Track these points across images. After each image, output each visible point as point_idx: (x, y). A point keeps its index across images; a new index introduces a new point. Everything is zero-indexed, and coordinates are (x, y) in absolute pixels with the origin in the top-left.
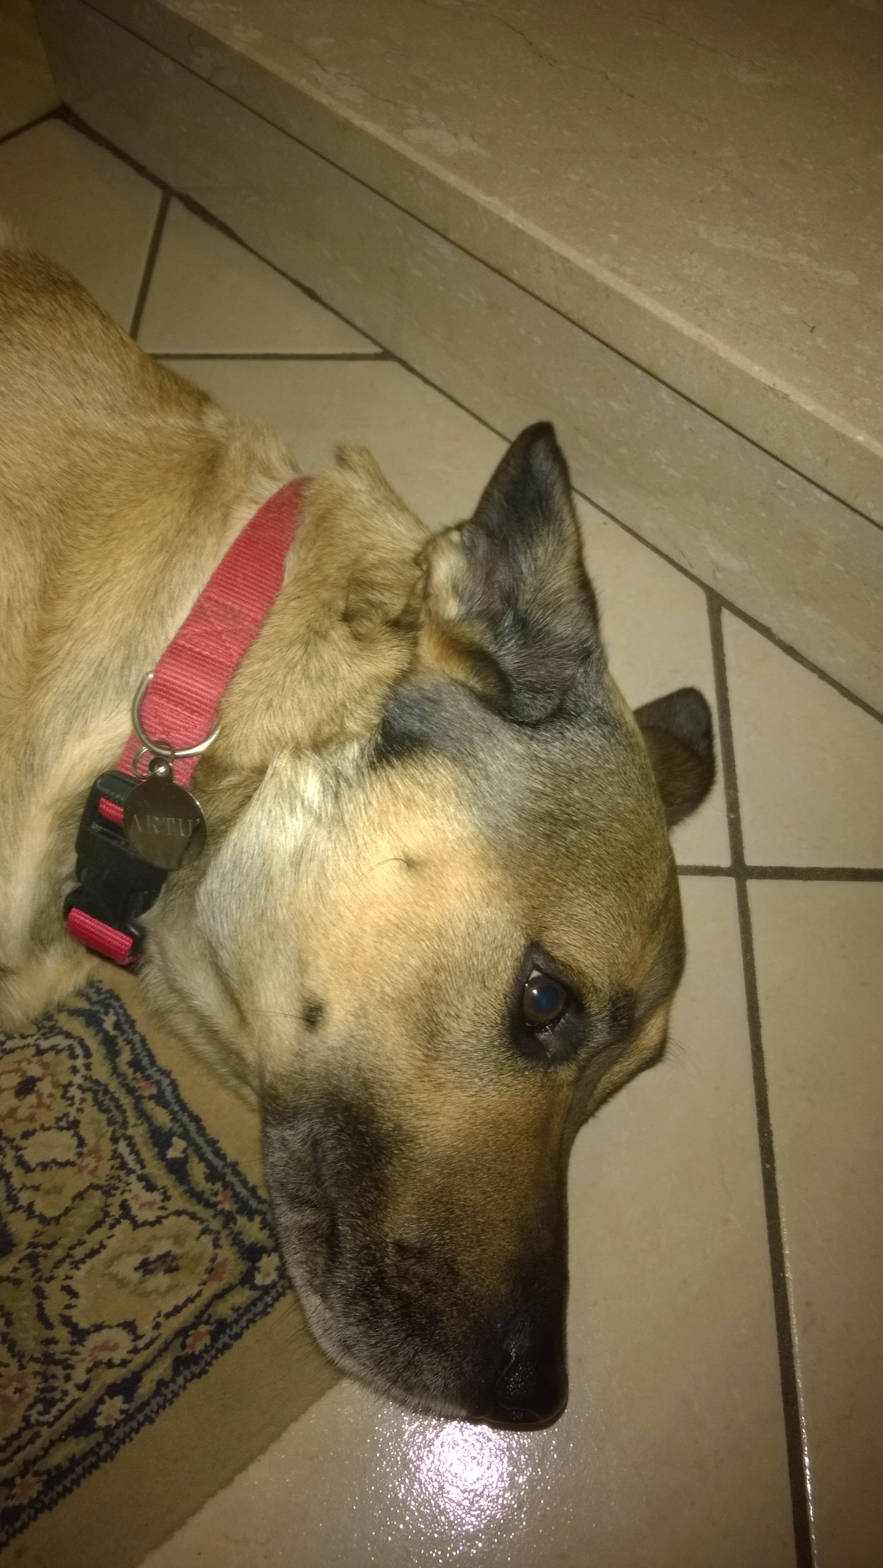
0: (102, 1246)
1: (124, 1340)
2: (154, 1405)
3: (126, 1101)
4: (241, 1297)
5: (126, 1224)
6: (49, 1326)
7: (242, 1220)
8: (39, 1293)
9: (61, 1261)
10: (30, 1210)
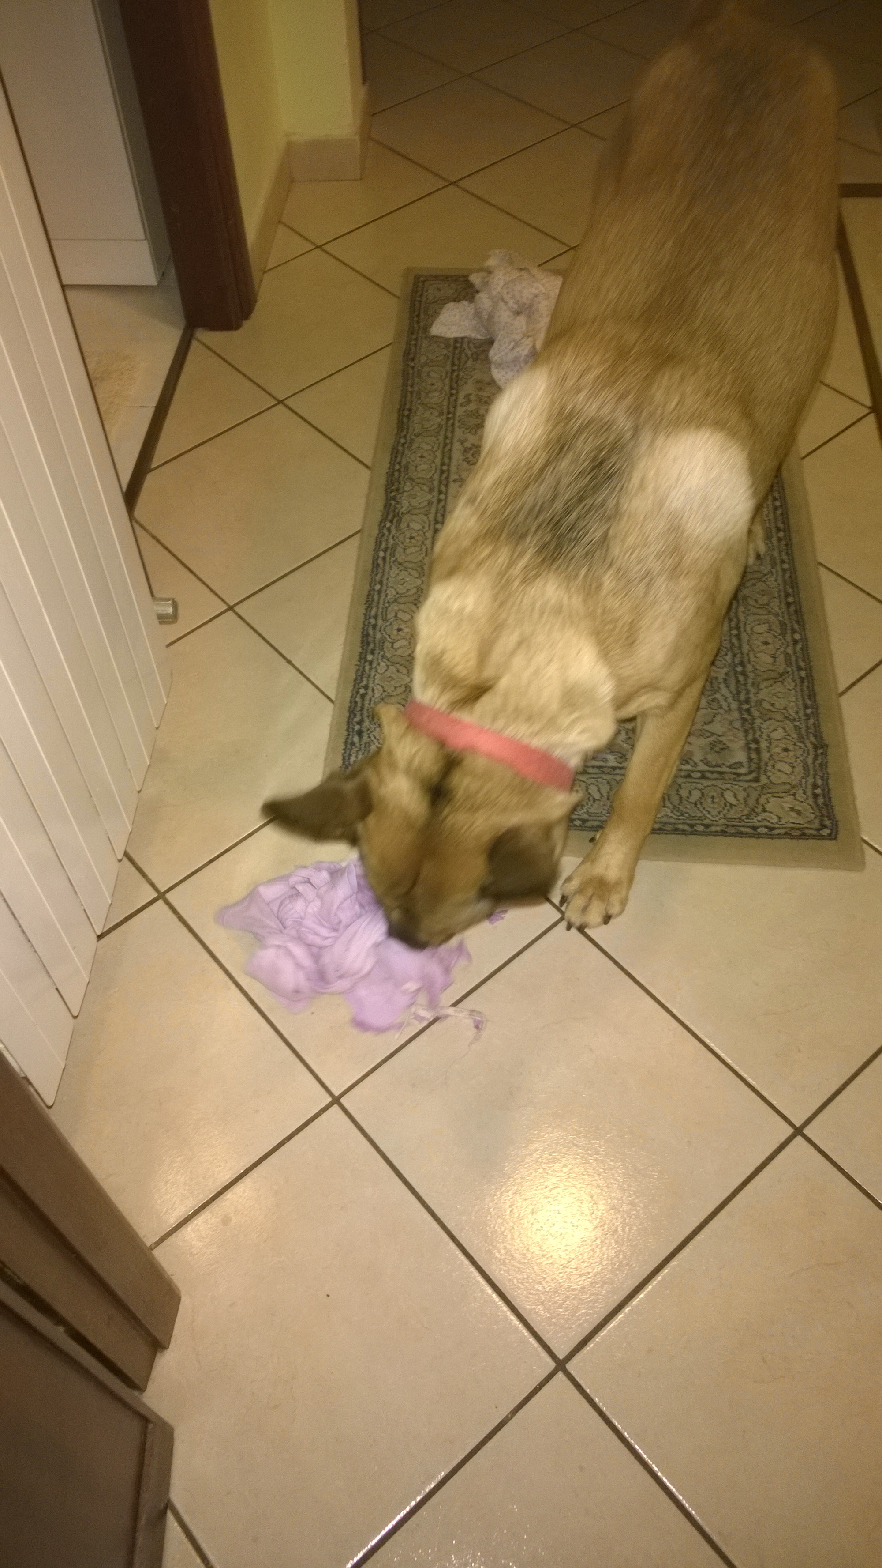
0: (782, 797)
1: (776, 820)
2: (774, 836)
3: (812, 772)
4: (815, 832)
5: (792, 797)
6: (758, 804)
7: (826, 819)
8: (760, 795)
9: (770, 793)
10: (769, 777)
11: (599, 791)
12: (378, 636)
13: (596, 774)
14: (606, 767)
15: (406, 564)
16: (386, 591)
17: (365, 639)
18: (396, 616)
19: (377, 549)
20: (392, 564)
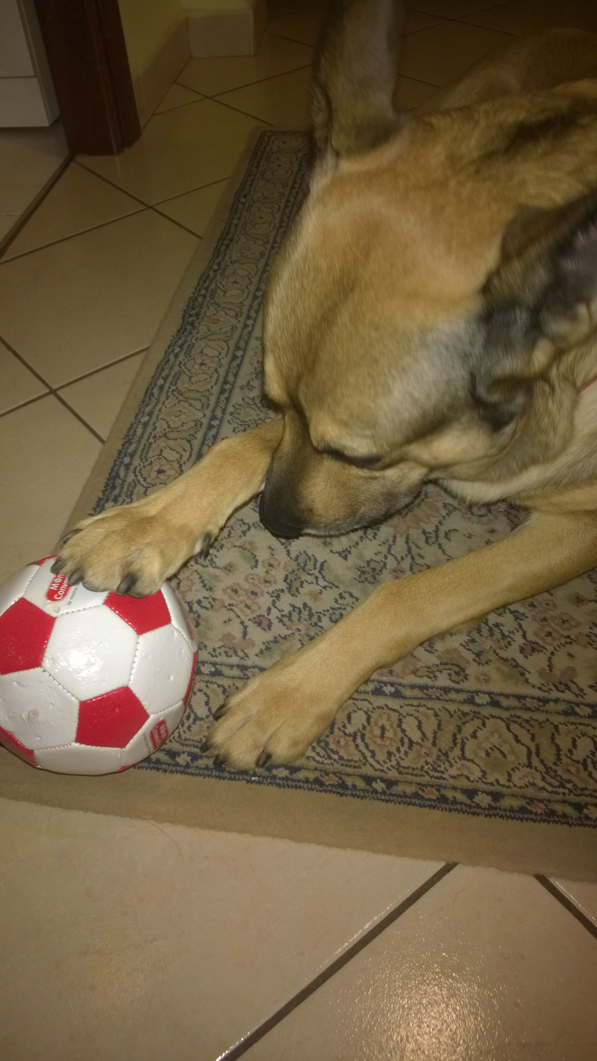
11: (420, 727)
12: (131, 477)
13: (416, 698)
14: (432, 687)
15: (187, 395)
16: (154, 424)
17: (111, 481)
18: (160, 454)
19: (156, 377)
20: (169, 394)
